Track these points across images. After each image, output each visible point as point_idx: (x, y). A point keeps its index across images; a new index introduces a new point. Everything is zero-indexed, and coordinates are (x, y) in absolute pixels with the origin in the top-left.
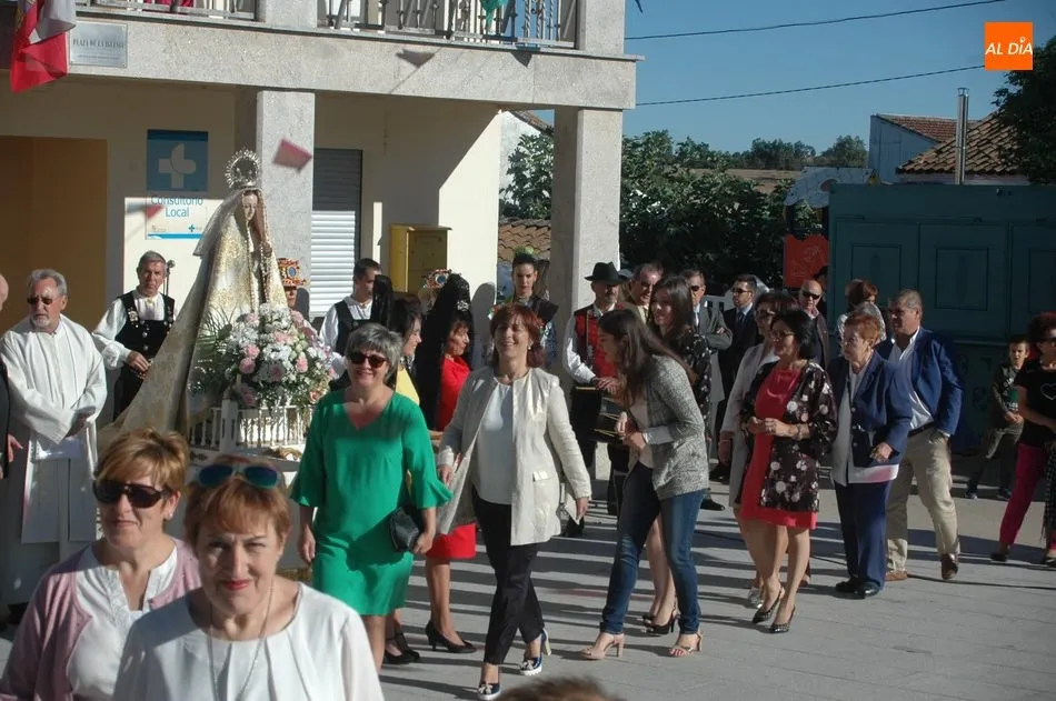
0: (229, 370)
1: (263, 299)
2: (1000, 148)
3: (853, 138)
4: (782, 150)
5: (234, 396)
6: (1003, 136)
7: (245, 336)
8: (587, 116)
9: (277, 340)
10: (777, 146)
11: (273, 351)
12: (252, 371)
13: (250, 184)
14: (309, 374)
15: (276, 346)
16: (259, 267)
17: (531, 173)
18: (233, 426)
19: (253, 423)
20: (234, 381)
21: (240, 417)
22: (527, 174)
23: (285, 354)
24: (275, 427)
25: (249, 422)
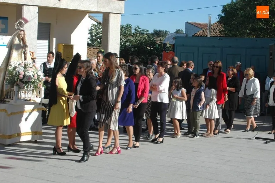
0: (16, 78)
1: (25, 59)
2: (219, 30)
3: (180, 29)
4: (161, 32)
5: (17, 85)
6: (220, 27)
7: (20, 69)
8: (111, 15)
9: (29, 70)
10: (160, 31)
11: (28, 73)
12: (22, 78)
13: (22, 28)
14: (38, 79)
15: (29, 72)
16: (24, 51)
17: (95, 34)
18: (17, 93)
19: (22, 92)
20: (17, 81)
21: (19, 91)
22: (94, 34)
23: (31, 74)
24: (28, 94)
25: (21, 92)
